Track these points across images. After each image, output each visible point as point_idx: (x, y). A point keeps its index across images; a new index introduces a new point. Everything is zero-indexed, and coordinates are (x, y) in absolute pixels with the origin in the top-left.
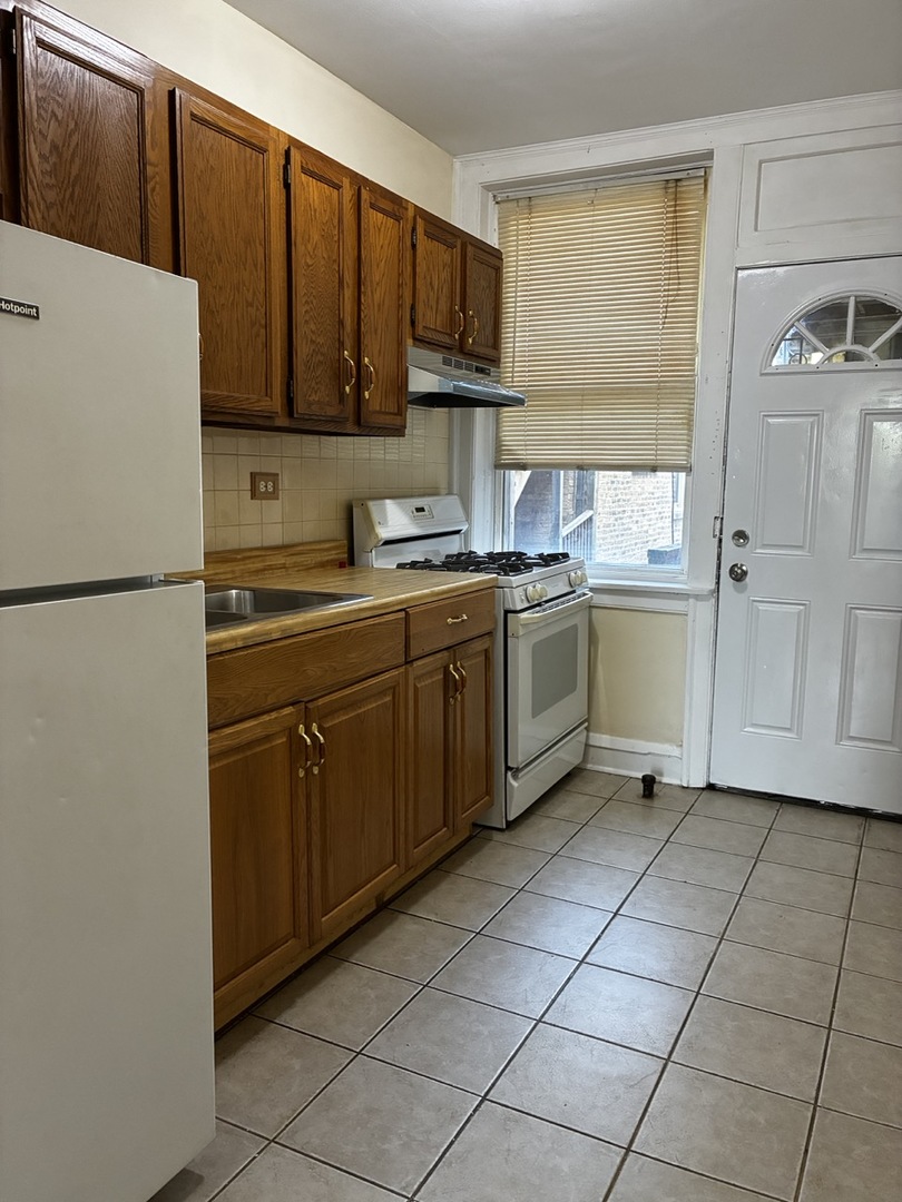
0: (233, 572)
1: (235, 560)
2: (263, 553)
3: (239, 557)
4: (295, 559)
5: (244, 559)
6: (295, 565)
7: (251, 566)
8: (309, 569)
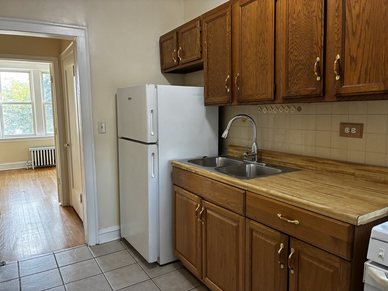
0: (316, 167)
1: (318, 162)
2: (337, 164)
3: (320, 162)
4: (363, 173)
5: (324, 163)
6: (363, 176)
7: (328, 168)
8: (376, 182)
